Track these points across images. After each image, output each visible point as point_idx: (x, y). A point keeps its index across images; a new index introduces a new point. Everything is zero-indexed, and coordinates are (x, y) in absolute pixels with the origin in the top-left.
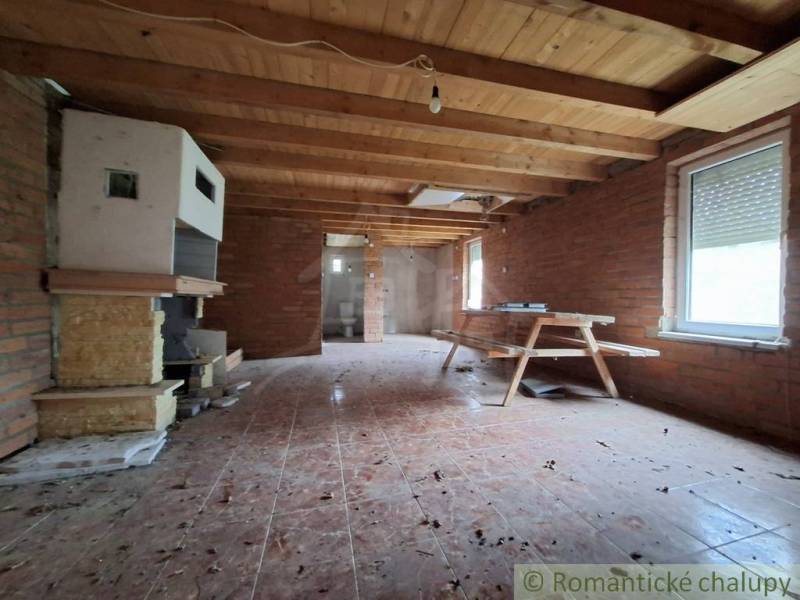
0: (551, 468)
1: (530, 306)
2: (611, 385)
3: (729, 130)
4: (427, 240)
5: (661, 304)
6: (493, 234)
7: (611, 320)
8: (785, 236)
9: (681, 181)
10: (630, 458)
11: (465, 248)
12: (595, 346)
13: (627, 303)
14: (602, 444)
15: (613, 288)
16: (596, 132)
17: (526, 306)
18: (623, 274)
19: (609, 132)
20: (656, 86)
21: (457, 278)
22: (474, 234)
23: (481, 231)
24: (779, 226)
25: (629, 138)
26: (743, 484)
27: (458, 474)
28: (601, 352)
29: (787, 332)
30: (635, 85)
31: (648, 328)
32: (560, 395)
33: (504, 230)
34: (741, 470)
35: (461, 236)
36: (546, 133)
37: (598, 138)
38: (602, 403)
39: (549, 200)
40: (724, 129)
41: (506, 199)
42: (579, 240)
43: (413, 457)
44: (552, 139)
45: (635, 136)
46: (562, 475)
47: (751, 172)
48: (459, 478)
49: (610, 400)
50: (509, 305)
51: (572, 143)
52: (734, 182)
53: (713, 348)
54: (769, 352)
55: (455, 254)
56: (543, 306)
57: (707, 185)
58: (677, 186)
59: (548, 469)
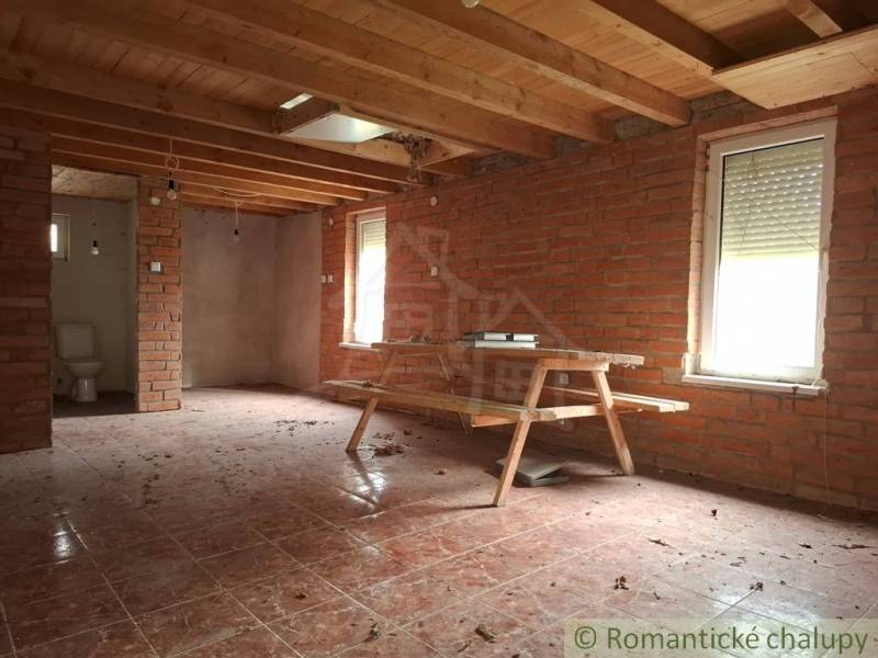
0: (623, 588)
1: (516, 337)
2: (626, 457)
3: (773, 107)
4: (269, 200)
5: (685, 337)
6: (409, 205)
7: (638, 360)
8: (826, 256)
9: (711, 163)
10: (699, 555)
11: (348, 224)
12: (609, 398)
13: (638, 333)
14: (657, 542)
15: (618, 310)
16: (624, 73)
17: (510, 339)
18: (632, 290)
19: (640, 76)
20: (718, 32)
21: (331, 278)
22: (368, 201)
23: (384, 196)
24: (817, 240)
25: (659, 90)
26: (819, 563)
27: (511, 625)
28: (617, 408)
29: (825, 374)
30: (698, 24)
31: (668, 370)
32: (562, 481)
33: (434, 201)
34: (808, 547)
35: (342, 200)
36: (566, 62)
37: (627, 83)
38: (618, 484)
39: (518, 159)
40: (769, 106)
41: (459, 150)
42: (567, 234)
43: (423, 616)
44: (574, 74)
45: (665, 88)
46: (642, 593)
47: (788, 166)
48: (517, 631)
49: (624, 479)
50: (487, 336)
51: (598, 85)
52: (769, 176)
53: (748, 396)
54: (809, 398)
55: (324, 233)
56: (531, 337)
57: (738, 174)
58: (706, 169)
59: (620, 591)
